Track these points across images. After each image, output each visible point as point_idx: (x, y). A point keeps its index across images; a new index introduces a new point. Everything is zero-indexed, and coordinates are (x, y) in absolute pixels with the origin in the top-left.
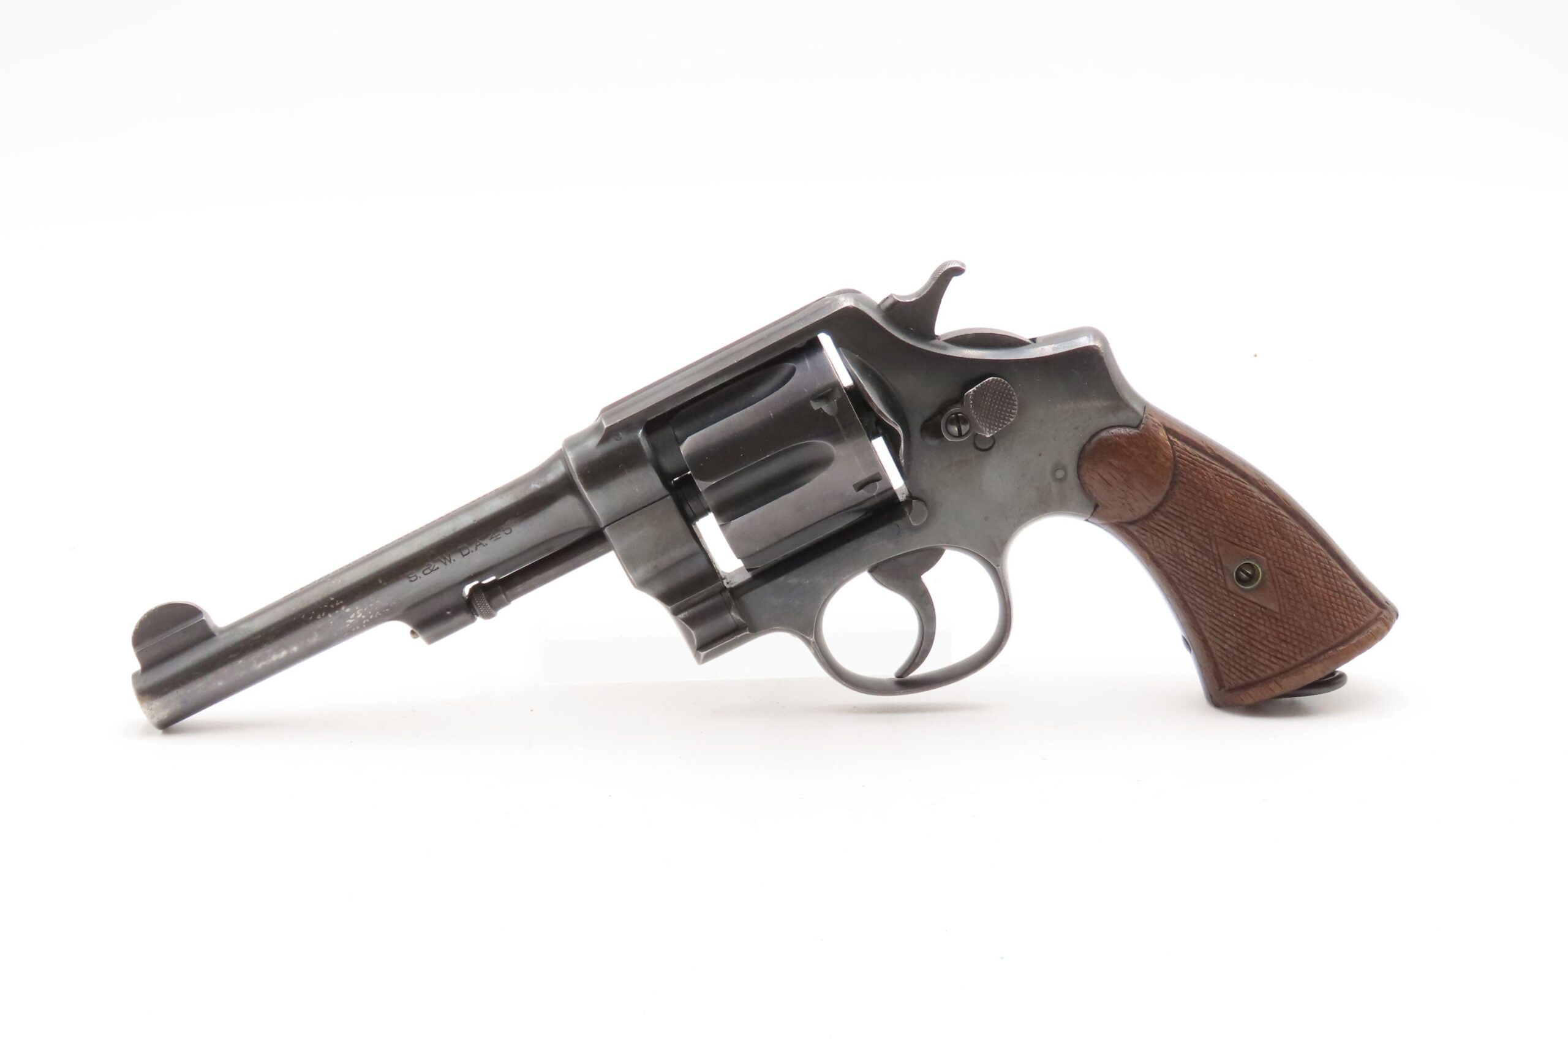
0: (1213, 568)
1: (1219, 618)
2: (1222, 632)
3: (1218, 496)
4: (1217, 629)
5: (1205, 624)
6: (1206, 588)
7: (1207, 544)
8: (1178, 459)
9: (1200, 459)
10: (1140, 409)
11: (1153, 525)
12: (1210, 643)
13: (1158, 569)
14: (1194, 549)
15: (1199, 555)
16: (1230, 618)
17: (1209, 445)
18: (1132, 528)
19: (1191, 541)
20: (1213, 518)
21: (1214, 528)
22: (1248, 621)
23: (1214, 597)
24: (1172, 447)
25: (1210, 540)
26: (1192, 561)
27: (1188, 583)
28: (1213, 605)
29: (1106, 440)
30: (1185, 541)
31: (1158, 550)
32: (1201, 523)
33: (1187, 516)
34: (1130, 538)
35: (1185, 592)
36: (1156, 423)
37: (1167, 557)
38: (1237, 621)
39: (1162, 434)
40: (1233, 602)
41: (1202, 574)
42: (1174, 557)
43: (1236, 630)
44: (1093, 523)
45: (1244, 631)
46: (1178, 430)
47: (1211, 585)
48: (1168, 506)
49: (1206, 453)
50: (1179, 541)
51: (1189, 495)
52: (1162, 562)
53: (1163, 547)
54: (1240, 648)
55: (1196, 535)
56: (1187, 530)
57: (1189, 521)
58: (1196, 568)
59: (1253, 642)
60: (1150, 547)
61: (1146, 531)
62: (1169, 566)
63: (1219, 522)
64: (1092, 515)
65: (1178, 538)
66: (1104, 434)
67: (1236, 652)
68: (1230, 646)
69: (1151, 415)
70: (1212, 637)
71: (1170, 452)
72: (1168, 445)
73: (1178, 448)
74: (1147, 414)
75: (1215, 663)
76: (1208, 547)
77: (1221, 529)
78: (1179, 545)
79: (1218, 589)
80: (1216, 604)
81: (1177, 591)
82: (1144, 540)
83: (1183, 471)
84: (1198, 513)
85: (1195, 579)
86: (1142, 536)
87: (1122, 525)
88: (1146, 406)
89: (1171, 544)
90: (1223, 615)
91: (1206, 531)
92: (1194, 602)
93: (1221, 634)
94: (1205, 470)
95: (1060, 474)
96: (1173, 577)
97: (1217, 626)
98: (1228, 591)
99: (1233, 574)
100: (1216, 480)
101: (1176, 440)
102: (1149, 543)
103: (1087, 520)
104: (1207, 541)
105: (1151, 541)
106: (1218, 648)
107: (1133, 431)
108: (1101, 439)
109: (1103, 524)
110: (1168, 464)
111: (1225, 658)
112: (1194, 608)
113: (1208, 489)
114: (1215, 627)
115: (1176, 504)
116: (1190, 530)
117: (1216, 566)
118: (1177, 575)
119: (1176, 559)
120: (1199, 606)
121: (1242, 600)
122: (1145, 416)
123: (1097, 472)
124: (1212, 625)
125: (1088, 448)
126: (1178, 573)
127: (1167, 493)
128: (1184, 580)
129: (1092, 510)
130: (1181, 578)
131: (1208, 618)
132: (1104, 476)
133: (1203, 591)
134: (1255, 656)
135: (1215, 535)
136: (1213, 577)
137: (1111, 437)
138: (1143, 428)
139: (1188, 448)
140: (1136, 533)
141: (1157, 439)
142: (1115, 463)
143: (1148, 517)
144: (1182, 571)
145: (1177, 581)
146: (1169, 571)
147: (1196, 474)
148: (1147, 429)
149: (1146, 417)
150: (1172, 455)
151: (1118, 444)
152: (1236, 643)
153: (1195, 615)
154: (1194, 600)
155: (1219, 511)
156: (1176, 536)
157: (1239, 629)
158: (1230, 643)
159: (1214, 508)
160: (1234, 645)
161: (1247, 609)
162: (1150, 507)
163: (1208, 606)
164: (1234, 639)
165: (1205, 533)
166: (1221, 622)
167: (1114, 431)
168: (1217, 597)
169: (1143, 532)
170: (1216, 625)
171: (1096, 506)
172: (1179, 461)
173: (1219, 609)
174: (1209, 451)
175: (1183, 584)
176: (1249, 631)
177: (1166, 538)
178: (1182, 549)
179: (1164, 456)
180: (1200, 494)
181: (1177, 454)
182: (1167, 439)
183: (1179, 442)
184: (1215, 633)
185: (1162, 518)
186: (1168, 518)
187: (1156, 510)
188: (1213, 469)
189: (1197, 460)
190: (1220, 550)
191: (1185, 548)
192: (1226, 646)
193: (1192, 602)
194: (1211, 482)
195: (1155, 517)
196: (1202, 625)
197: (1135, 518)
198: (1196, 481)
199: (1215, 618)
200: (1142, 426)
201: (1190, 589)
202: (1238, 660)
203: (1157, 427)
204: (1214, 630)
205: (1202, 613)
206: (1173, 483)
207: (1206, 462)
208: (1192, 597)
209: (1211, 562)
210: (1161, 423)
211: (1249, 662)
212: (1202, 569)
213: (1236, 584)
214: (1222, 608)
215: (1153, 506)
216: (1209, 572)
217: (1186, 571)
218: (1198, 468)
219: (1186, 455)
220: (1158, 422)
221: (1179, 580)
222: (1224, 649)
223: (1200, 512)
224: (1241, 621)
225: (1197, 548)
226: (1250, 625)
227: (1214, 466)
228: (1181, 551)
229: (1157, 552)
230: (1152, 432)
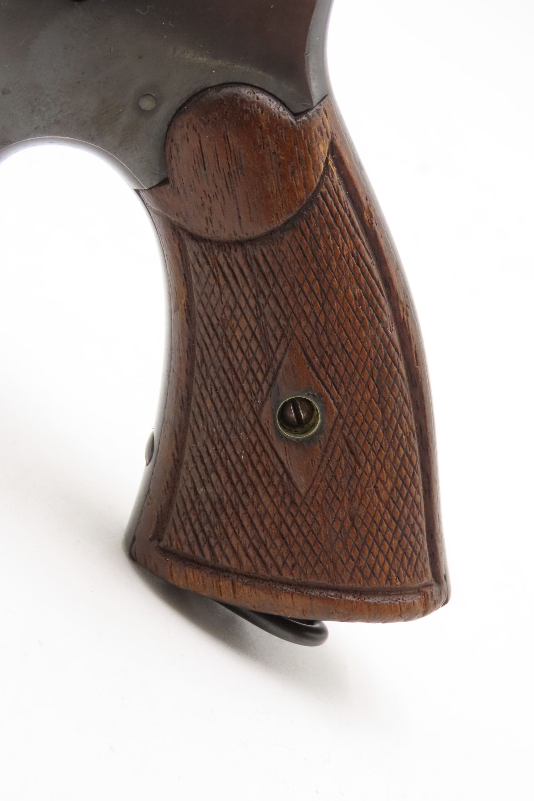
0: (260, 376)
1: (219, 447)
2: (209, 467)
3: (336, 283)
4: (206, 460)
5: (195, 442)
6: (231, 394)
7: (276, 338)
8: (319, 196)
9: (347, 218)
10: (316, 95)
11: (221, 259)
12: (183, 473)
13: (186, 325)
14: (253, 334)
15: (254, 345)
16: (234, 458)
17: (372, 210)
18: (191, 247)
19: (257, 319)
20: (308, 310)
21: (300, 323)
22: (254, 478)
23: (233, 415)
24: (322, 176)
25: (283, 335)
26: (239, 346)
27: (212, 370)
28: (223, 424)
29: (243, 101)
30: (248, 313)
31: (205, 300)
32: (288, 303)
33: (276, 280)
34: (179, 256)
35: (200, 382)
36: (325, 127)
37: (209, 317)
38: (239, 468)
39: (323, 149)
40: (254, 439)
41: (239, 374)
42: (218, 324)
43: (230, 478)
44: (143, 201)
45: (239, 488)
46: (347, 160)
47: (241, 397)
48: (262, 250)
49: (361, 217)
50: (240, 308)
51: (299, 256)
52: (198, 319)
53: (214, 303)
54: (218, 506)
55: (268, 316)
56: (262, 301)
57: (274, 290)
58: (237, 359)
59: (241, 511)
60: (197, 288)
61: (208, 263)
62: (202, 330)
63: (313, 320)
64: (150, 189)
65: (243, 304)
66: (245, 92)
67: (208, 508)
68: (207, 494)
69: (326, 114)
70: (191, 465)
71: (315, 180)
72: (320, 170)
73: (330, 182)
74: (322, 108)
75: (170, 503)
76: (274, 345)
77: (309, 331)
78: (238, 313)
79: (246, 408)
80: (228, 427)
81: (190, 373)
82: (196, 273)
83: (314, 217)
84: (292, 289)
85: (225, 373)
86: (197, 267)
87: (181, 231)
88: (326, 96)
89: (227, 302)
90: (228, 447)
91: (287, 320)
92: (201, 403)
93: (206, 470)
94: (344, 237)
95: (147, 104)
96: (197, 349)
97: (209, 455)
98: (258, 421)
99: (279, 402)
100: (348, 262)
101: (334, 169)
102: (199, 281)
103: (137, 191)
104: (278, 334)
105: (203, 280)
106: (190, 485)
107: (290, 118)
108: (236, 95)
109: (155, 212)
110: (302, 195)
111: (189, 506)
112: (196, 410)
113: (329, 265)
114: (205, 455)
115: (274, 255)
116: (267, 303)
117: (265, 376)
118: (205, 352)
119: (219, 330)
120: (204, 413)
121: (266, 445)
122: (318, 107)
123: (199, 136)
124: (203, 449)
125: (213, 95)
126: (208, 349)
127: (272, 232)
128: (209, 364)
129: (155, 184)
130: (207, 359)
131: (204, 436)
132: (204, 149)
133: (223, 396)
134: (230, 531)
135: (293, 334)
136: (251, 387)
137: (254, 102)
138: (304, 122)
139: (343, 193)
140: (190, 255)
141: (311, 150)
142: (234, 140)
143: (223, 245)
144: (216, 351)
145: (199, 358)
146: (199, 337)
147: (329, 233)
148: (307, 128)
149: (318, 111)
150: (315, 186)
151: (255, 118)
152: (218, 496)
153: (191, 421)
154: (204, 400)
155: (322, 305)
156: (242, 298)
157: (235, 480)
158: (210, 490)
159: (319, 297)
160: (214, 497)
161: (264, 459)
162: (235, 234)
163: (216, 420)
164: (219, 490)
165: (283, 322)
166: (219, 454)
167: (262, 97)
168: (237, 418)
169: (202, 260)
170: (208, 451)
171: (165, 182)
172: (318, 199)
173: (228, 435)
174: (366, 217)
175: (204, 369)
176: (246, 492)
177: (227, 292)
178: (238, 321)
179: (304, 178)
180: (314, 266)
181: (324, 190)
182: (324, 159)
183: (336, 175)
184: (199, 463)
185: (241, 261)
186: (249, 266)
187: (241, 243)
188: (355, 243)
189: (343, 218)
190: (287, 357)
191: (243, 322)
192: (201, 491)
193: (199, 400)
194: (340, 259)
195: (233, 251)
196: (189, 439)
197: (205, 235)
198: (322, 243)
199: (213, 443)
200: (304, 118)
201: (209, 382)
202: (203, 519)
203: (322, 135)
204: (201, 457)
205: (201, 425)
206: (290, 225)
207: (352, 228)
208: (205, 393)
209: (263, 366)
210: (332, 134)
211: (217, 532)
212: (245, 366)
213: (274, 418)
214: (233, 437)
215: (242, 235)
216: (250, 377)
217: (221, 354)
218: (337, 228)
219: (334, 199)
220: (329, 127)
221: (203, 360)
222: (196, 493)
223: (297, 290)
224: (245, 470)
225: (257, 333)
226: (252, 484)
227: (359, 241)
228: (234, 322)
229: (201, 301)
230: (311, 134)
